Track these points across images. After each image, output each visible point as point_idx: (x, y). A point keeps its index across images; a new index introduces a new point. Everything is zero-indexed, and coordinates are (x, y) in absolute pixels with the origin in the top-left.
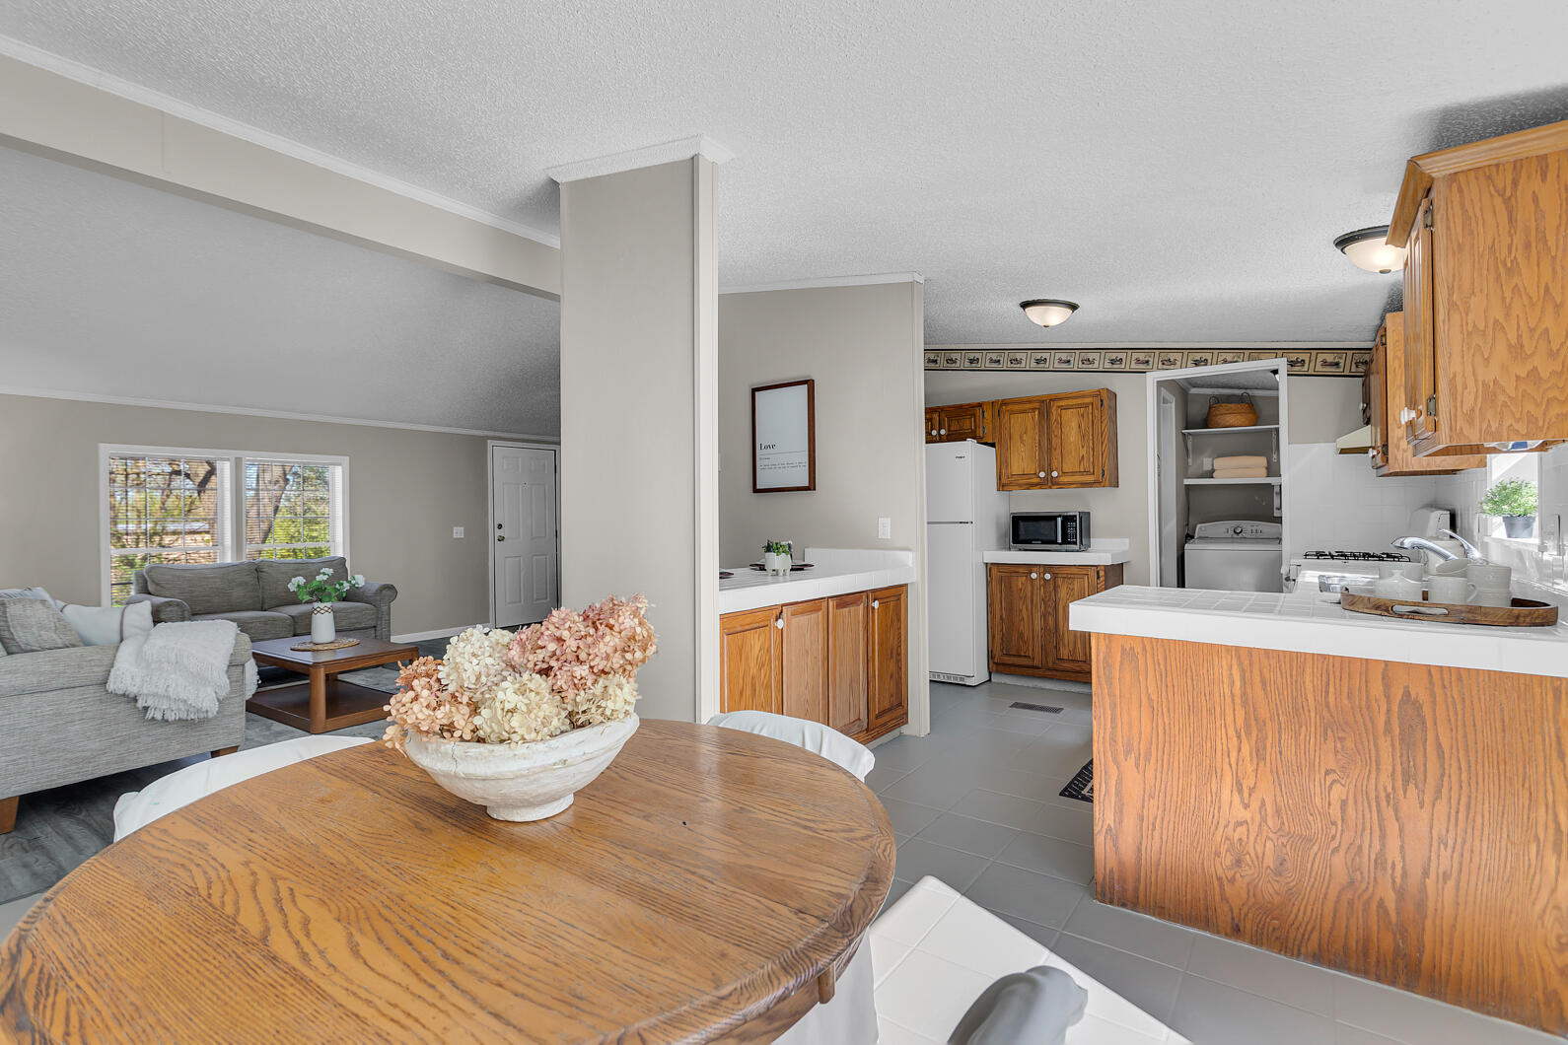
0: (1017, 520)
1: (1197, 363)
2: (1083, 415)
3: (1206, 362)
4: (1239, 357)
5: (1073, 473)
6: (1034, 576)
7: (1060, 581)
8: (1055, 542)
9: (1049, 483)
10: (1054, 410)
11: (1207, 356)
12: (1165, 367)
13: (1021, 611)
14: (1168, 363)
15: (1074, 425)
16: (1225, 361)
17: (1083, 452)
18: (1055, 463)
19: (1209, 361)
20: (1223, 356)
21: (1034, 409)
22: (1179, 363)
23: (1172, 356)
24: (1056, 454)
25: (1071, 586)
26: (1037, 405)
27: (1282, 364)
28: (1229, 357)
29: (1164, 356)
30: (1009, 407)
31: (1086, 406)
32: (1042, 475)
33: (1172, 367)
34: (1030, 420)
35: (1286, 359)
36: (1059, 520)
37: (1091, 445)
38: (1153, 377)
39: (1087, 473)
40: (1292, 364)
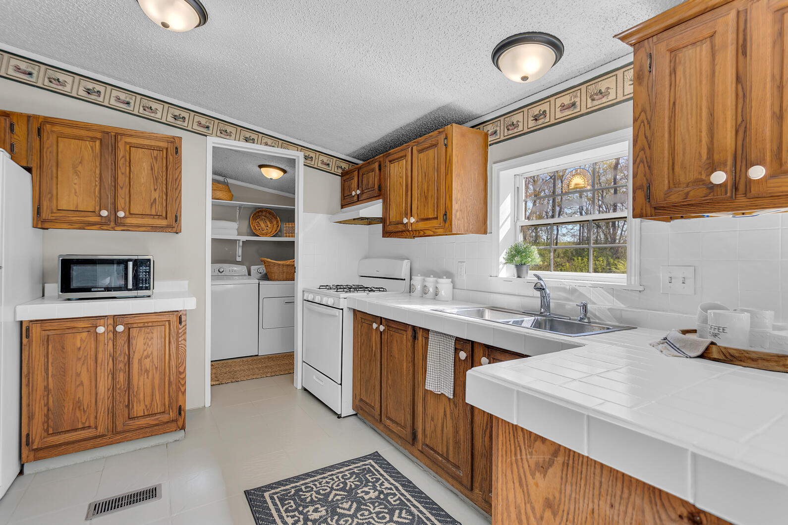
0: (67, 264)
1: (247, 140)
2: (156, 158)
3: (253, 141)
4: (275, 144)
5: (143, 215)
6: (101, 330)
7: (134, 332)
8: (126, 288)
9: (114, 223)
10: (121, 145)
11: (254, 136)
12: (222, 135)
13: (78, 375)
14: (225, 133)
15: (146, 165)
16: (266, 144)
17: (156, 195)
18: (121, 202)
19: (256, 140)
20: (265, 140)
21: (93, 139)
22: (233, 136)
23: (229, 129)
24: (122, 193)
25: (149, 336)
26: (99, 135)
27: (299, 156)
28: (269, 141)
29: (222, 126)
30: (57, 128)
31: (160, 149)
32: (104, 213)
33: (228, 137)
34: (88, 150)
35: (303, 153)
36: (130, 264)
37: (164, 190)
38: (213, 141)
39: (159, 216)
40: (306, 158)
